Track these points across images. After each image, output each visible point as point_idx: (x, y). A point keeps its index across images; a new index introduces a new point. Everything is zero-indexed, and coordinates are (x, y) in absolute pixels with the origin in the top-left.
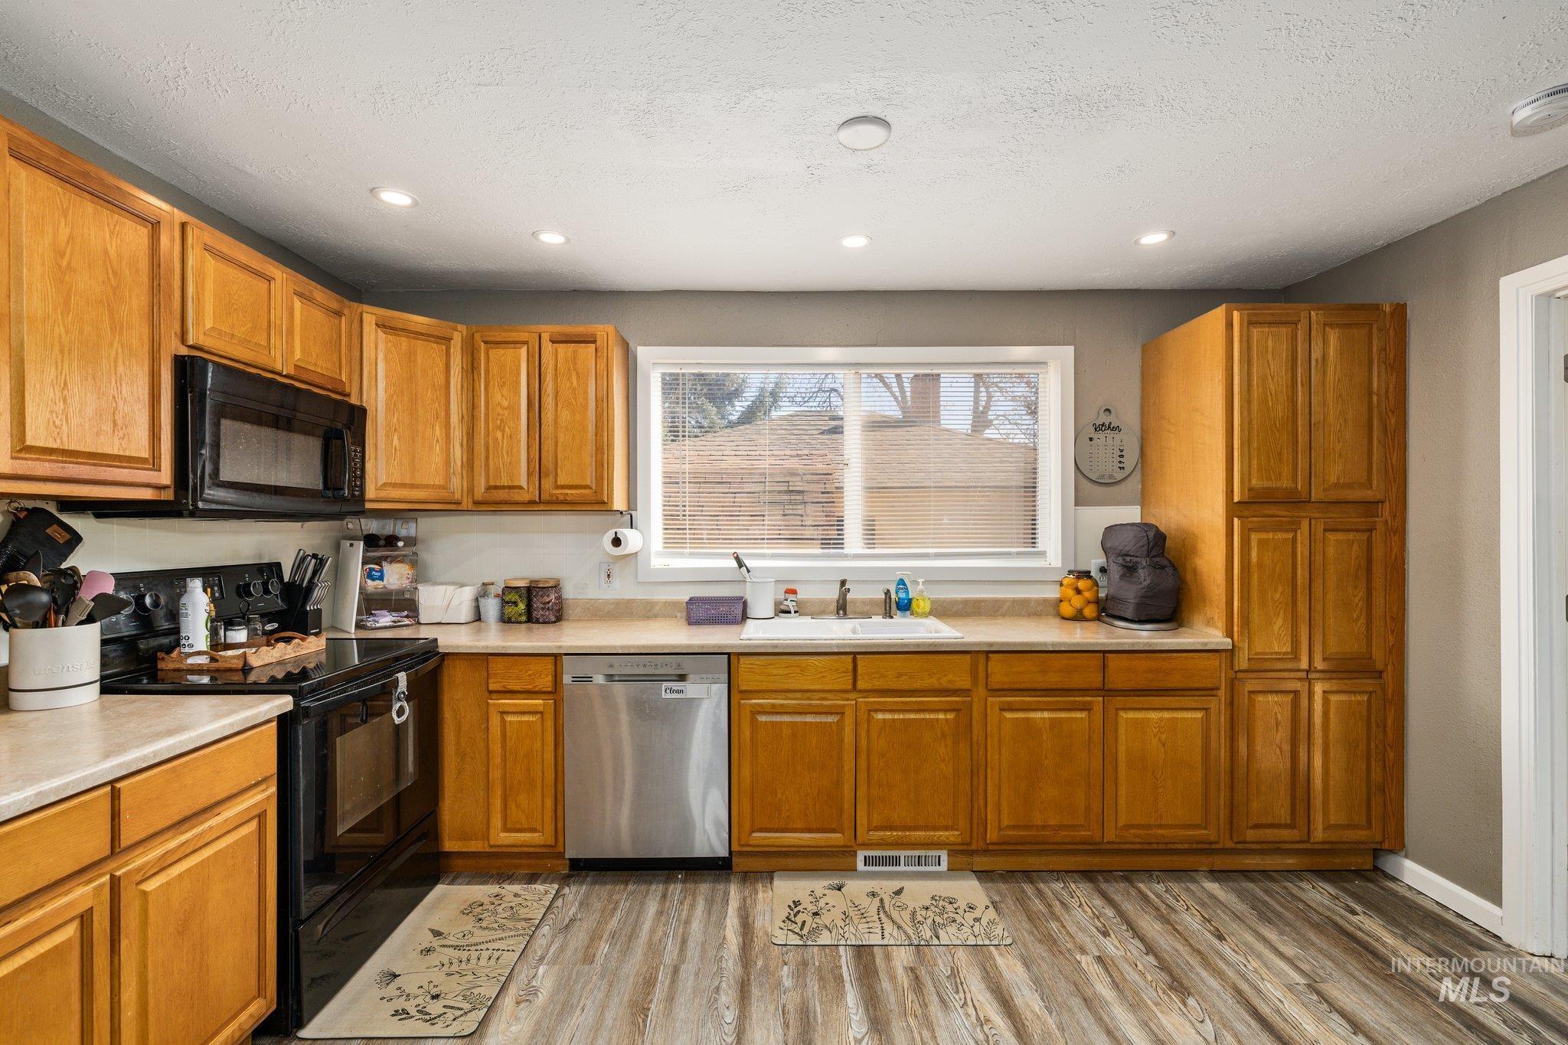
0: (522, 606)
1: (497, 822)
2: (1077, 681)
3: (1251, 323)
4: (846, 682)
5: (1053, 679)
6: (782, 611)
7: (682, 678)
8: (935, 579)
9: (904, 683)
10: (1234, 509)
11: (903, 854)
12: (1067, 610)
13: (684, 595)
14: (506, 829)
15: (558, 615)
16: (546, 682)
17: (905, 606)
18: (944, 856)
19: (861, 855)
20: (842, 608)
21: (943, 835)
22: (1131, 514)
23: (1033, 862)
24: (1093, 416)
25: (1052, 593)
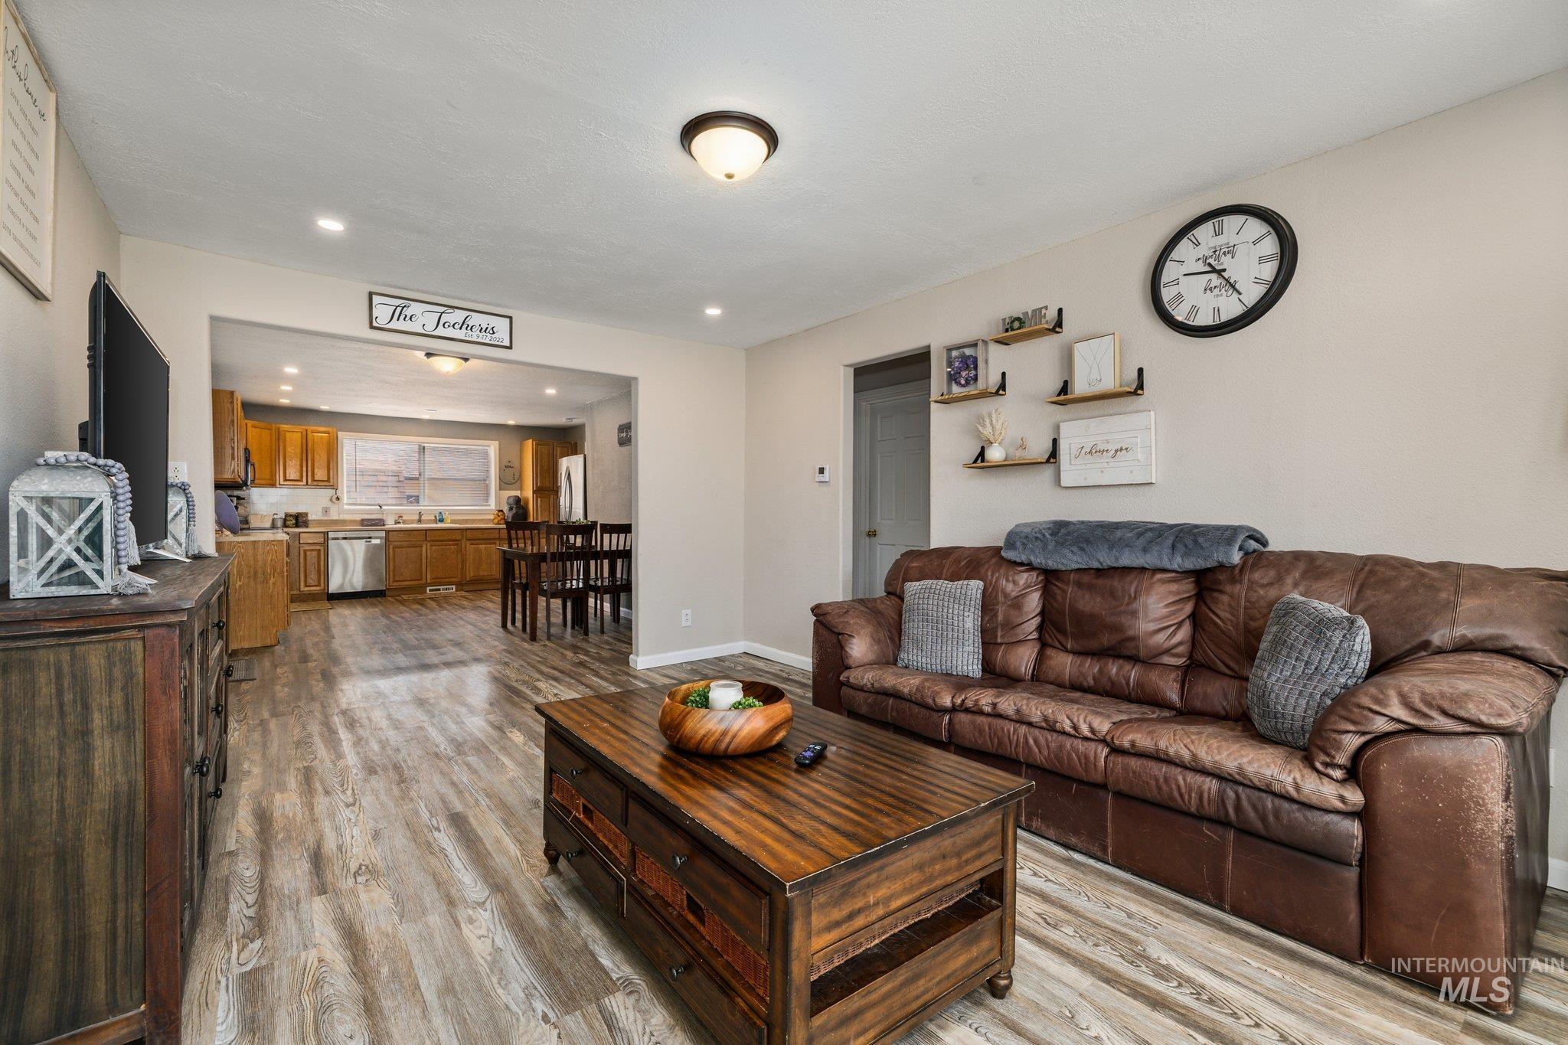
0: (294, 521)
1: (302, 584)
2: (492, 536)
3: (537, 445)
4: (423, 538)
5: (486, 536)
6: (397, 522)
7: (370, 538)
8: (452, 513)
9: (441, 538)
10: (534, 492)
11: (441, 587)
12: (496, 521)
13: (359, 517)
14: (306, 586)
15: (306, 524)
16: (322, 540)
17: (442, 521)
18: (454, 587)
19: (428, 589)
20: (420, 521)
21: (453, 580)
22: (517, 493)
23: (481, 587)
24: (505, 463)
25: (492, 517)
